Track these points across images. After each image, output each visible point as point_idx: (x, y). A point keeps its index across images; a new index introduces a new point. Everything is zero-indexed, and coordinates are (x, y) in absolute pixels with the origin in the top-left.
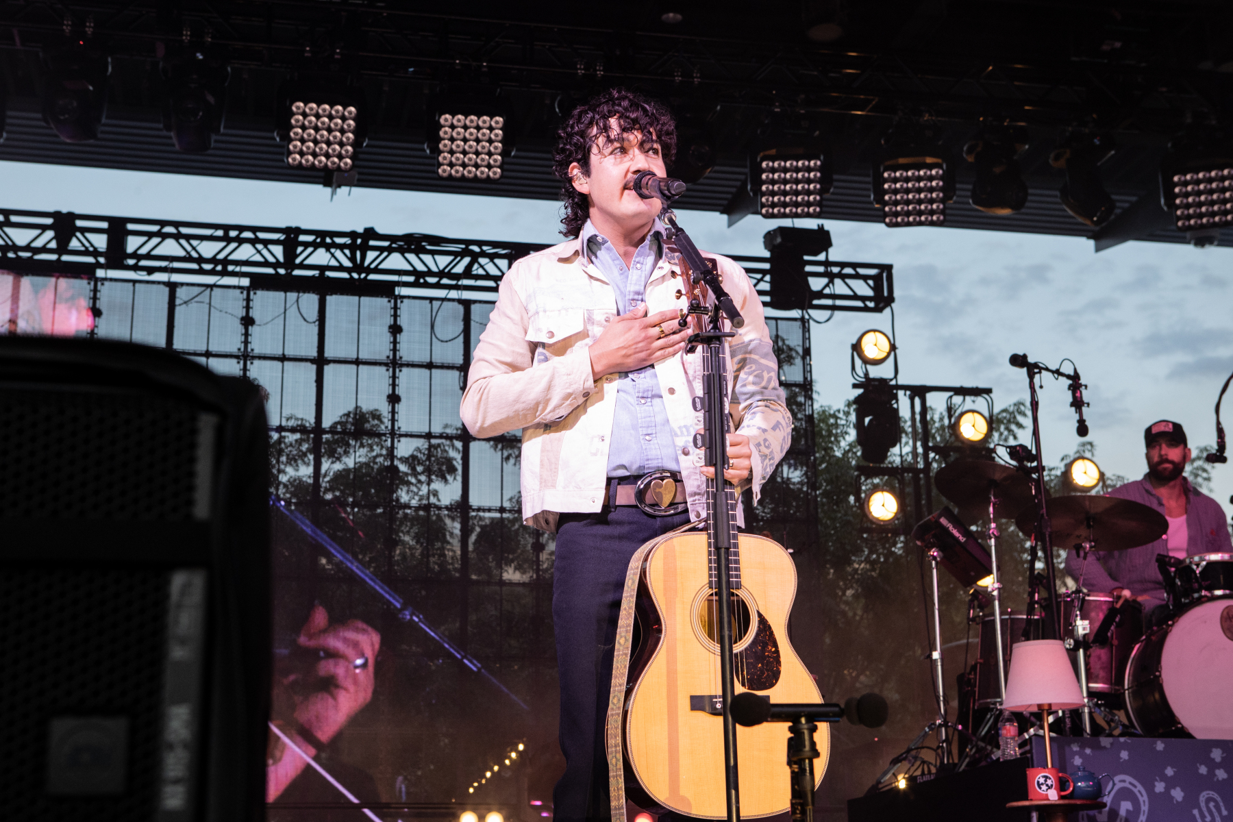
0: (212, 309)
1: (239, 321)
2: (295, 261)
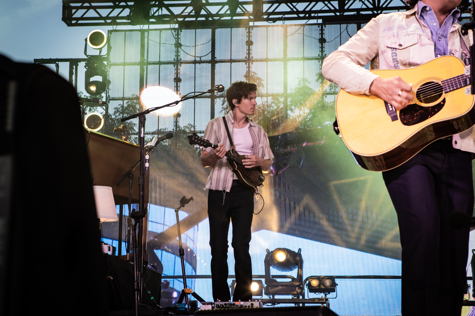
0: (304, 36)
1: (318, 41)
2: (344, 8)
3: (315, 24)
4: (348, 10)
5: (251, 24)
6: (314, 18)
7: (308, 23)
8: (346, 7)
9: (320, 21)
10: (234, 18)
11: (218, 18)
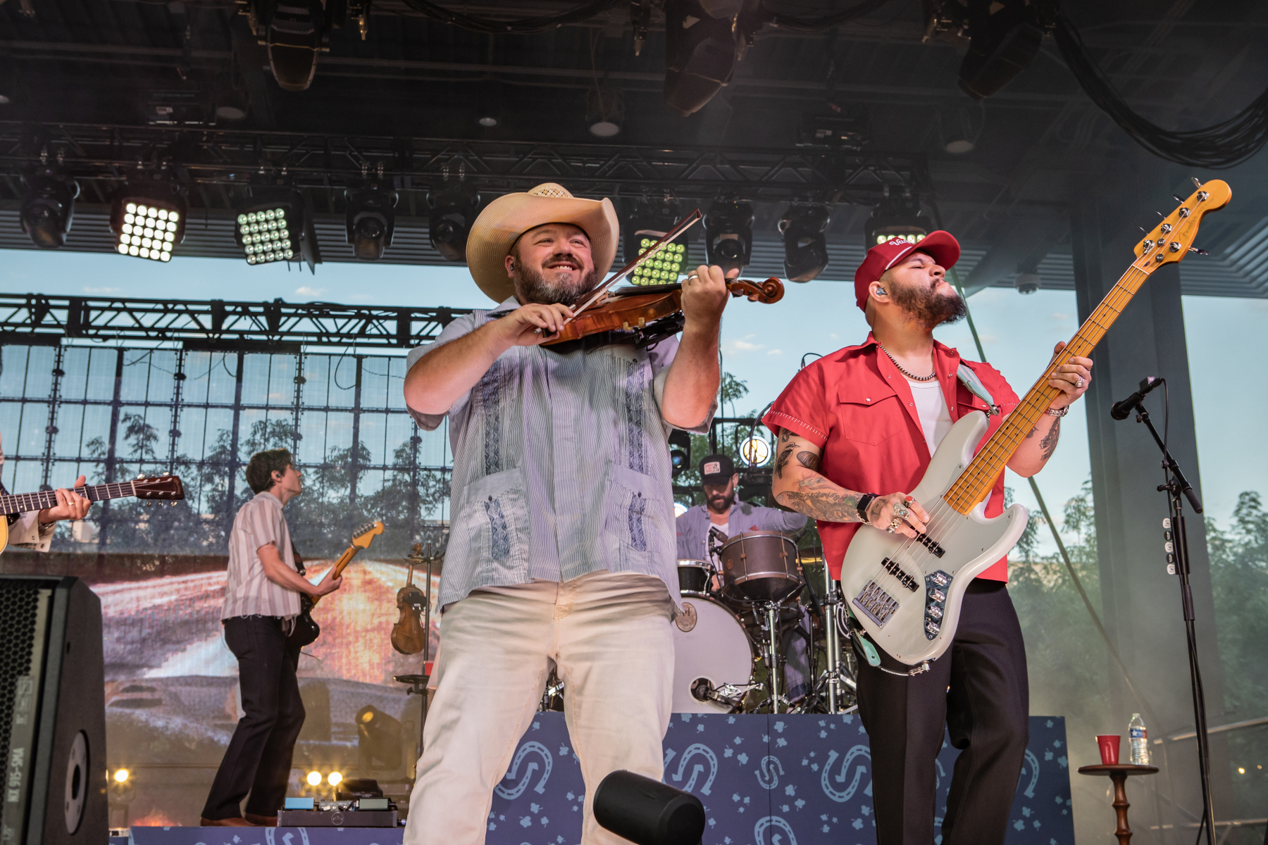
0: (152, 367)
1: (173, 376)
2: (221, 327)
3: (171, 350)
4: (228, 331)
5: (64, 341)
6: (170, 339)
7: (161, 346)
8: (224, 327)
9: (180, 345)
10: (38, 330)
11: (12, 328)
